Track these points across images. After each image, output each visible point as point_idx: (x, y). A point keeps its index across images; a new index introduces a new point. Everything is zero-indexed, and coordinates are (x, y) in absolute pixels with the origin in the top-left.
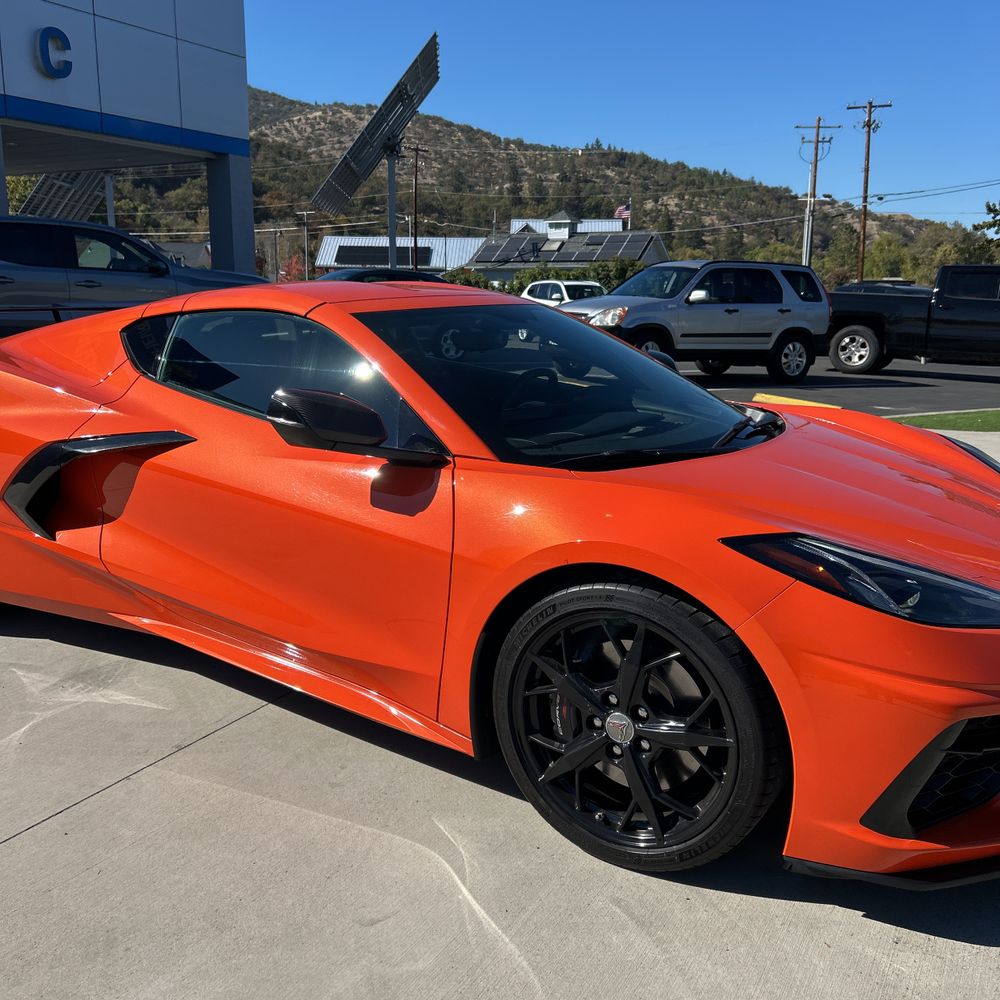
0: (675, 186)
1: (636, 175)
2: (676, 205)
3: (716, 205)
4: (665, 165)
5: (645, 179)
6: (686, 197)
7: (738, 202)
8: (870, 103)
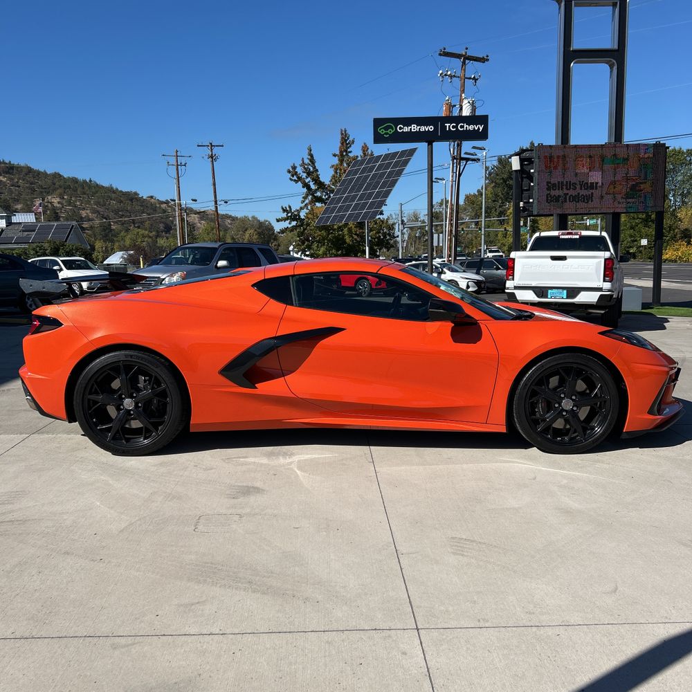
0: (55, 189)
1: (24, 180)
2: (59, 203)
3: (89, 202)
4: (45, 174)
5: (31, 184)
6: (65, 197)
7: (103, 201)
8: (211, 144)
